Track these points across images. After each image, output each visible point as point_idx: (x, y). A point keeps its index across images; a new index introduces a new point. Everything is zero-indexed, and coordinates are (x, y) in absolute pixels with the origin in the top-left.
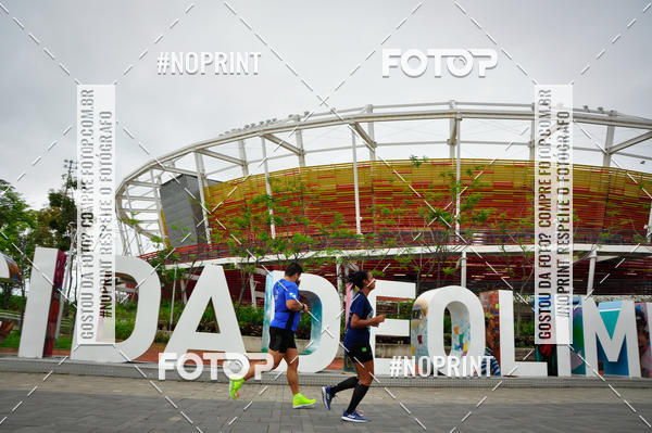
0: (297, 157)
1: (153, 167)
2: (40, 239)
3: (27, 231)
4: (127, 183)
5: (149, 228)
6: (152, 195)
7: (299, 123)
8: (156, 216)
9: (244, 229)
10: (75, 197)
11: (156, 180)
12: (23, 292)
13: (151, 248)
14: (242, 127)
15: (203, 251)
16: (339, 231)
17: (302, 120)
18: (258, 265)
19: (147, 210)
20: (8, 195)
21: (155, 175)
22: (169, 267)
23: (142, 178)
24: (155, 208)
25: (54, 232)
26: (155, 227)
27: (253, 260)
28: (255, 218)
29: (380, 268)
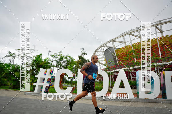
0: (139, 39)
1: (101, 47)
2: (78, 67)
3: (74, 66)
4: (96, 52)
5: (102, 62)
6: (102, 54)
7: (139, 29)
8: (104, 59)
9: (127, 60)
10: (84, 56)
11: (103, 50)
12: (75, 80)
13: (103, 67)
14: (123, 33)
15: (117, 67)
16: (155, 58)
17: (140, 28)
18: (133, 69)
19: (101, 58)
20: (70, 58)
21: (102, 49)
22: (108, 72)
23: (99, 50)
24: (103, 57)
25: (80, 65)
26: (104, 62)
27: (131, 68)
28: (130, 57)
29: (169, 67)
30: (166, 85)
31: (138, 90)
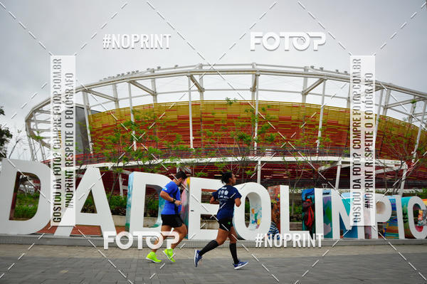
0: (151, 97)
4: (35, 111)
5: (49, 142)
7: (154, 74)
9: (115, 143)
14: (115, 76)
15: (87, 158)
16: (179, 146)
17: (156, 72)
18: (125, 168)
19: (48, 130)
23: (45, 108)
27: (121, 164)
28: (123, 137)
29: (205, 171)
30: (190, 209)
31: (129, 218)
